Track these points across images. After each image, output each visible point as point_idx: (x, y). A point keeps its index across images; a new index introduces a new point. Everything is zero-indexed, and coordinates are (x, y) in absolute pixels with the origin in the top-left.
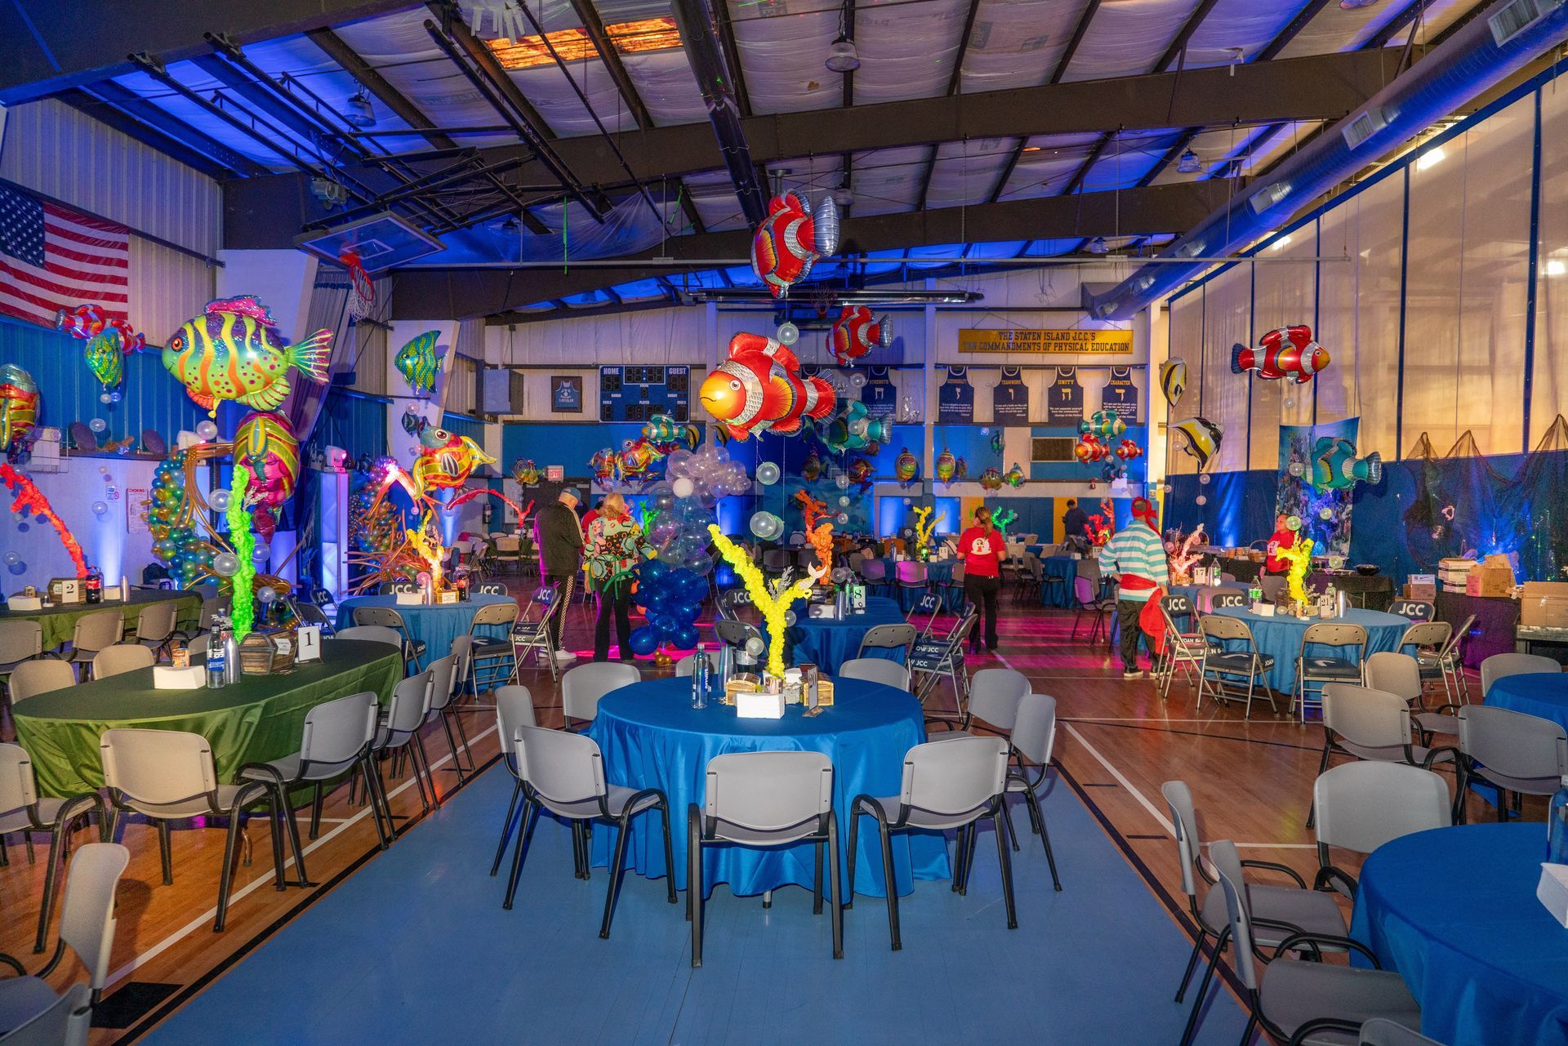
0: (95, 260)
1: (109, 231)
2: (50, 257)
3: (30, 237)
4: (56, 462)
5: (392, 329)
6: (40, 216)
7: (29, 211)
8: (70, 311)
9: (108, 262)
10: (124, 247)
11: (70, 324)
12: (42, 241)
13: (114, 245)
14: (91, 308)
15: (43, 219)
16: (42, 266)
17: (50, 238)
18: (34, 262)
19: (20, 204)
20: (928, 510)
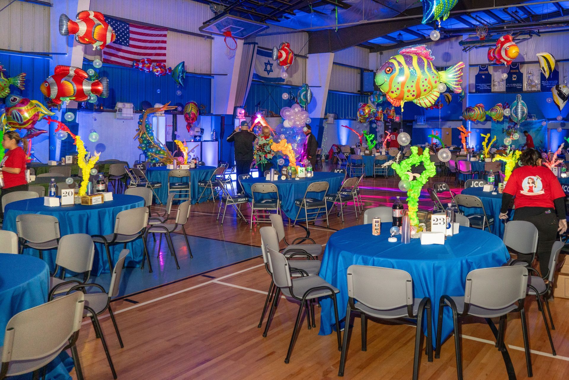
0: (151, 42)
1: (158, 31)
2: (131, 42)
3: (123, 36)
4: (132, 116)
5: (308, 58)
6: (128, 28)
7: (123, 27)
8: (137, 61)
9: (157, 42)
10: (165, 36)
11: (138, 65)
12: (128, 37)
13: (161, 36)
14: (146, 59)
15: (129, 30)
16: (128, 46)
17: (132, 36)
18: (125, 45)
19: (119, 25)
20: (489, 135)
